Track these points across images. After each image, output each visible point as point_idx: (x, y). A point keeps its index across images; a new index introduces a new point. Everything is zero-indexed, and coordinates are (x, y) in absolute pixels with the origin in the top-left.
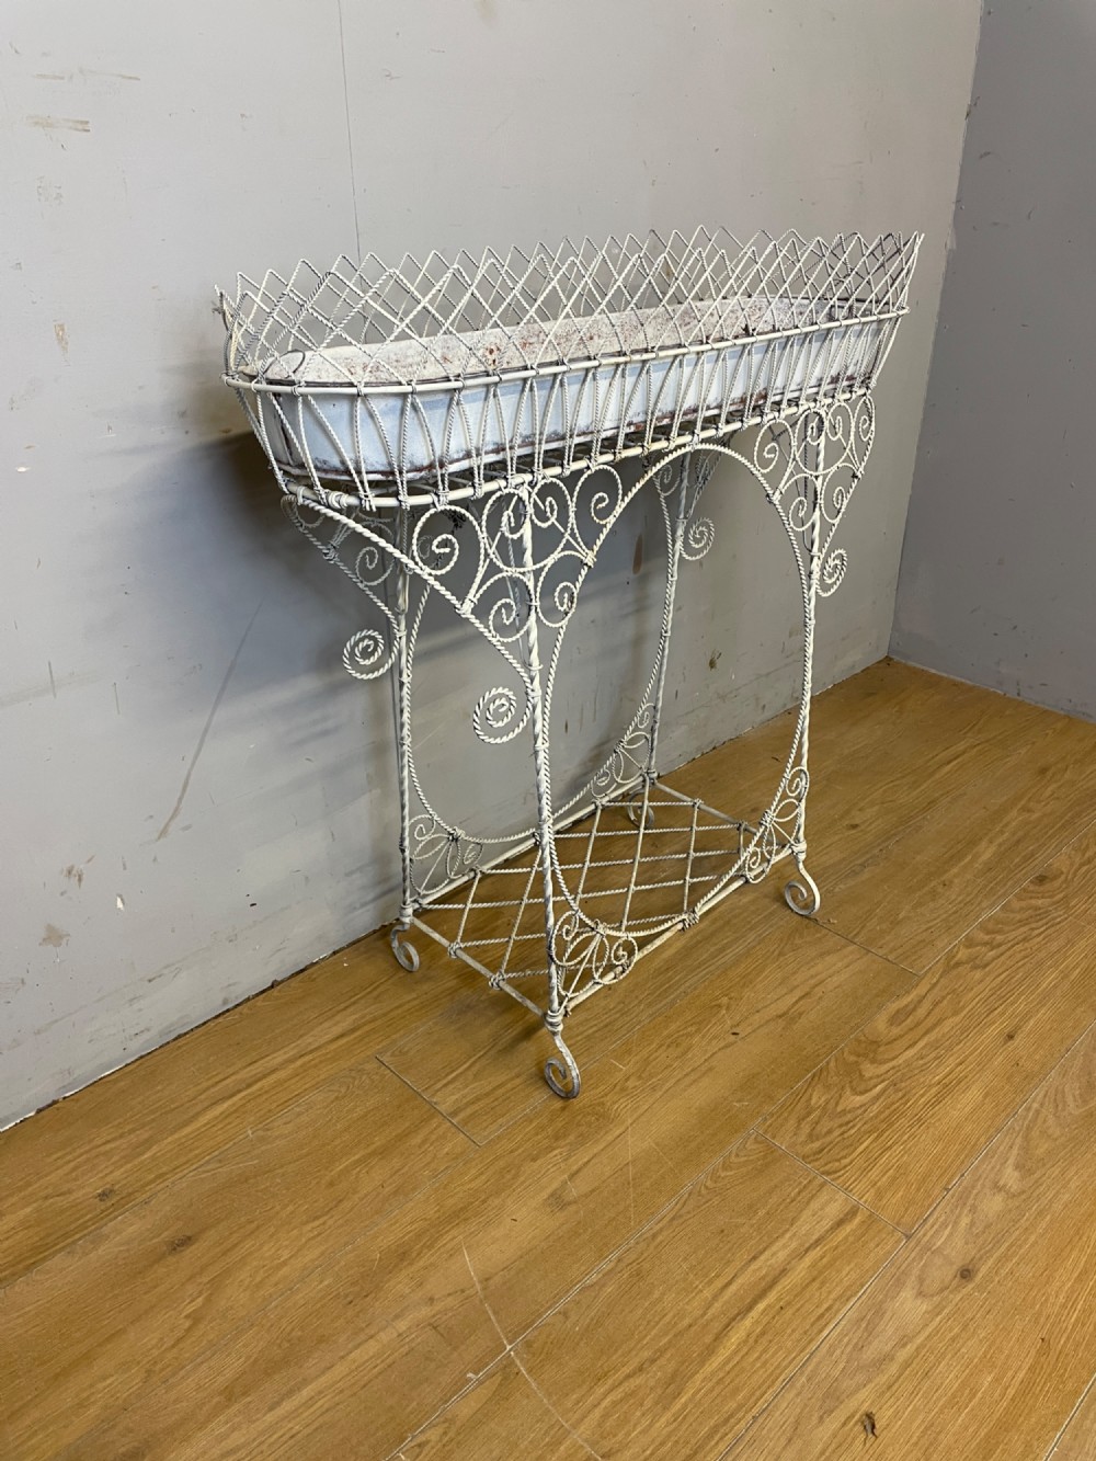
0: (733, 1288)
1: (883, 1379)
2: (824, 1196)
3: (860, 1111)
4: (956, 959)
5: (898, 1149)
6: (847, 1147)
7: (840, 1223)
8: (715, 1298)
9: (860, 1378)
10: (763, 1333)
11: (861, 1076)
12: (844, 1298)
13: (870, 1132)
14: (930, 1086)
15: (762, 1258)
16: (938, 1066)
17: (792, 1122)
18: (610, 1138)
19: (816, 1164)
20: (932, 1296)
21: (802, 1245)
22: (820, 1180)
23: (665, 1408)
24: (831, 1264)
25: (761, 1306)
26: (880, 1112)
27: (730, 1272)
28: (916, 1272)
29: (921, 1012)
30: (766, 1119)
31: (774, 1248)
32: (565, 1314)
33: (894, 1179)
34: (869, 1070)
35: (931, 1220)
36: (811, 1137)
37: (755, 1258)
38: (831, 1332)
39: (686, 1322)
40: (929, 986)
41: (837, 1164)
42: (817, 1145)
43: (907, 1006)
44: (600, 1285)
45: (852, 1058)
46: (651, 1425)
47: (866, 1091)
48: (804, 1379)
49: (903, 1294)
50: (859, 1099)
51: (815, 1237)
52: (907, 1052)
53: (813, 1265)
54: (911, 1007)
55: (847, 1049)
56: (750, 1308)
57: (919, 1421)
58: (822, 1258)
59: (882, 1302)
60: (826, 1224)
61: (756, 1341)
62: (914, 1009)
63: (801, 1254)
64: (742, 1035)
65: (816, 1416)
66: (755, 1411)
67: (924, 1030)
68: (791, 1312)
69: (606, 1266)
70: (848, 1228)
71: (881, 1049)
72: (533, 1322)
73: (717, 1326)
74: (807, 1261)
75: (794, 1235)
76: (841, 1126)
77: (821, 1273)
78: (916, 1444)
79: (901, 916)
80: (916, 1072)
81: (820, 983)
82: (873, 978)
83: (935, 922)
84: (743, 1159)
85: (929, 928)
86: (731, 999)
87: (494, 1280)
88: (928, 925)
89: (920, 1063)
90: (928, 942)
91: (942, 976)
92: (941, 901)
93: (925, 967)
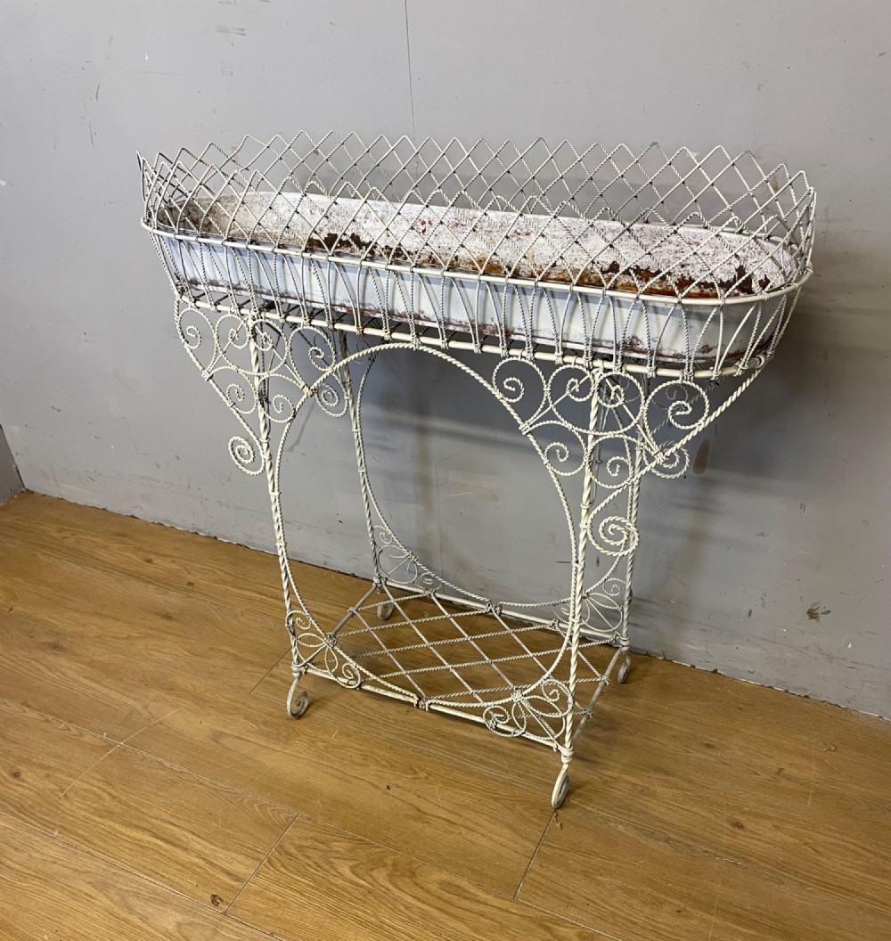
0: (172, 827)
1: (116, 910)
2: (249, 862)
3: (334, 872)
4: (556, 927)
5: (304, 900)
6: (297, 870)
7: (229, 874)
8: (164, 821)
9: (116, 898)
10: (142, 847)
11: (372, 870)
12: (171, 883)
13: (315, 881)
14: (375, 916)
15: (194, 837)
16: (403, 921)
17: (311, 834)
18: (271, 746)
19: (277, 854)
20: (179, 932)
21: (208, 855)
22: (262, 857)
23: (92, 813)
24: (194, 872)
25: (160, 843)
26: (337, 886)
27: (183, 824)
28: (197, 920)
29: (466, 904)
30: (309, 819)
31: (202, 841)
32: (144, 758)
33: (275, 900)
34: (381, 876)
35: (242, 926)
36: (300, 848)
37: (194, 834)
38: (145, 879)
39: (145, 811)
40: (505, 908)
41: (279, 865)
42: (293, 851)
43: (469, 892)
44: (164, 768)
45: (389, 863)
46: (82, 809)
47: (357, 875)
48: (114, 871)
49: (178, 914)
50: (347, 872)
51: (215, 862)
52: (410, 897)
53: (194, 864)
54: (467, 895)
55: (397, 857)
56: (157, 837)
57: (88, 931)
58: (200, 868)
59: (171, 904)
60: (227, 866)
61: (136, 844)
62: (466, 898)
63: (200, 855)
64: (390, 792)
65: (90, 880)
66: (93, 852)
67: (443, 908)
68: (158, 858)
69: (176, 768)
70: (226, 879)
71: (407, 880)
72: (137, 748)
73: (144, 825)
74: (196, 860)
75: (215, 851)
76: (316, 863)
77: (188, 869)
78: (76, 932)
79: (599, 878)
80: (389, 905)
81: (471, 830)
82: (496, 866)
83: (606, 906)
84: (270, 814)
85: (593, 902)
86: (426, 778)
87: (161, 727)
88: (597, 901)
89: (402, 908)
90: (569, 902)
91: (522, 916)
92: (647, 910)
93: (530, 901)
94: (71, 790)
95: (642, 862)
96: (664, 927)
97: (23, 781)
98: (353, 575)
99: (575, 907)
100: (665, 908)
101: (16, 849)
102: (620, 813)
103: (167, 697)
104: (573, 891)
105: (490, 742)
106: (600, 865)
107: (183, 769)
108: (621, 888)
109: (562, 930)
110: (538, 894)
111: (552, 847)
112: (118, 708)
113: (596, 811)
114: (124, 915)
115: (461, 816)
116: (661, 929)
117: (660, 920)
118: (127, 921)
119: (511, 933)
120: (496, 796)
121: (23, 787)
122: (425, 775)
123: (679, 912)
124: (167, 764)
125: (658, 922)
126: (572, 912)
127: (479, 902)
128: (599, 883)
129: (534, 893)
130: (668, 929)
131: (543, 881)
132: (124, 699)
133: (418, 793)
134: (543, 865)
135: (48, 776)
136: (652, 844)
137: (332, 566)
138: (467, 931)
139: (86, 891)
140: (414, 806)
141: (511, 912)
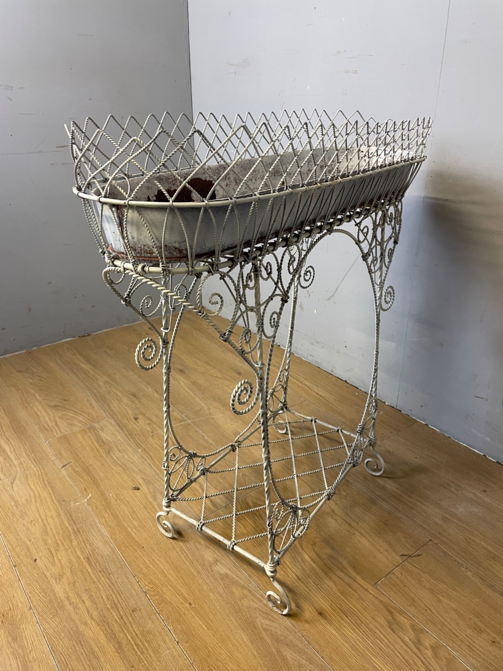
1: (149, 496)
2: (225, 499)
5: (245, 531)
9: (152, 491)
13: (256, 524)
20: (173, 519)
24: (195, 494)
32: (197, 431)
33: (229, 524)
36: (255, 504)
40: (366, 588)
46: (157, 444)
48: (157, 477)
52: (307, 556)
53: (196, 489)
54: (344, 570)
65: (144, 477)
66: (152, 465)
67: (326, 571)
69: (210, 441)
71: (310, 546)
72: (196, 426)
77: (192, 491)
79: (441, 597)
80: (293, 555)
81: (362, 534)
82: (370, 561)
83: (439, 617)
84: (247, 481)
85: (431, 611)
86: (345, 496)
87: (211, 420)
88: (433, 611)
89: (300, 560)
90: (413, 603)
91: (376, 597)
92: (469, 632)
93: (385, 591)
94: (156, 434)
95: (477, 600)
96: (477, 646)
97: (138, 422)
98: (346, 381)
99: (416, 608)
100: (484, 635)
101: (119, 451)
102: (472, 564)
103: (221, 408)
104: (419, 598)
105: (395, 492)
106: (445, 590)
107: (213, 443)
108: (455, 610)
109: (401, 618)
110: (392, 589)
111: (413, 565)
112: (196, 405)
113: (455, 557)
114: (151, 500)
115: (358, 524)
116: (475, 647)
117: (477, 641)
118: (151, 503)
119: (364, 604)
120: (386, 522)
121: (136, 425)
122: (345, 494)
123: (494, 642)
124: (206, 438)
125: (474, 642)
126: (412, 609)
127: (350, 577)
128: (440, 601)
129: (390, 588)
130: (480, 649)
131: (399, 583)
132: (201, 402)
133: (336, 502)
134: (403, 574)
135: (149, 424)
136: (489, 591)
137: (335, 373)
138: (335, 589)
139: (140, 482)
140: (331, 508)
141: (369, 592)
